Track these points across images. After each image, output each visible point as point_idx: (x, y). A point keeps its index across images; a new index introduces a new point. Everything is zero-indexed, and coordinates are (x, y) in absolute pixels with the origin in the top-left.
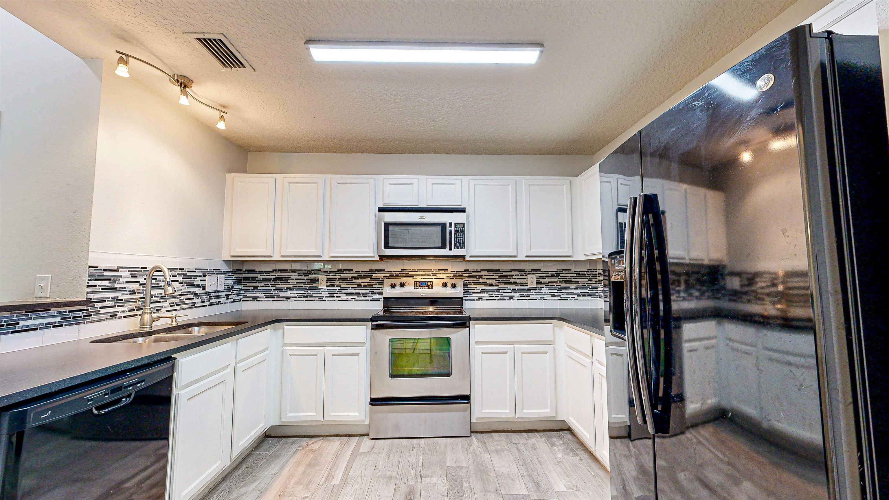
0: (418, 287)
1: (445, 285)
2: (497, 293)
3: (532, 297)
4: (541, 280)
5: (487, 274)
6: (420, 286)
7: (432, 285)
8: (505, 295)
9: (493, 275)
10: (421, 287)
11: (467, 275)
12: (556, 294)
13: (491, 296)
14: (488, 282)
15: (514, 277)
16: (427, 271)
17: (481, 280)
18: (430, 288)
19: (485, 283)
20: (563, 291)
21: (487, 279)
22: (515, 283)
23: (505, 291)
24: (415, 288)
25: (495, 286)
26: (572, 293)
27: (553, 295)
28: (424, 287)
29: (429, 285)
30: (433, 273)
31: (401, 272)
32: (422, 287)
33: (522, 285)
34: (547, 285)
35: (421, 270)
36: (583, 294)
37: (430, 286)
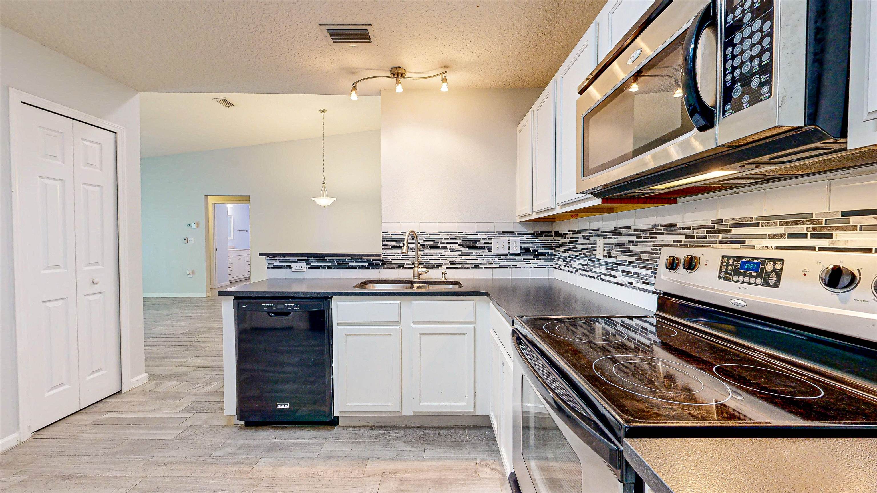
0: (730, 274)
6: (737, 273)
7: (779, 274)
10: (739, 274)
18: (772, 283)
24: (722, 275)
28: (750, 276)
29: (769, 274)
31: (710, 230)
32: (744, 275)
37: (773, 275)
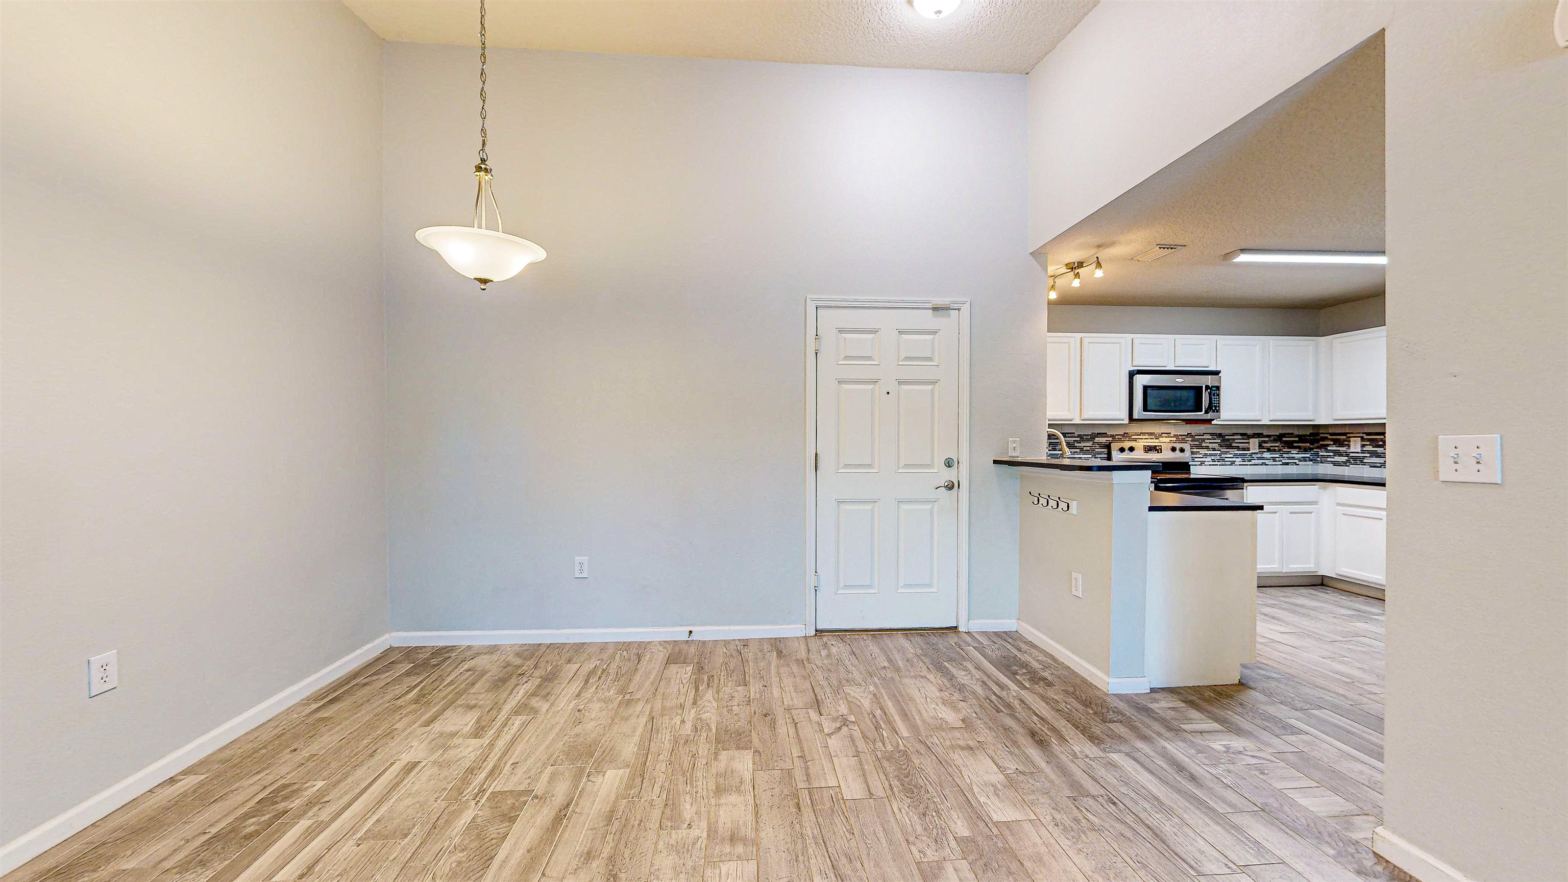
0: (1148, 451)
1: (1174, 449)
2: (1218, 458)
3: (1253, 462)
4: (1263, 445)
5: (1210, 437)
6: (1150, 450)
8: (1226, 459)
9: (1216, 439)
11: (1190, 439)
12: (1277, 459)
13: (1213, 461)
14: (1211, 446)
15: (1236, 441)
16: (1151, 434)
17: (1203, 445)
18: (1160, 452)
19: (1207, 448)
20: (1284, 455)
21: (1209, 443)
22: (1238, 448)
23: (1227, 456)
24: (1145, 452)
25: (1218, 450)
26: (1293, 458)
27: (1274, 459)
28: (1154, 451)
29: (1158, 450)
32: (1152, 451)
33: (1244, 449)
34: (1269, 450)
35: (1144, 434)
36: (1304, 459)
37: (1160, 450)
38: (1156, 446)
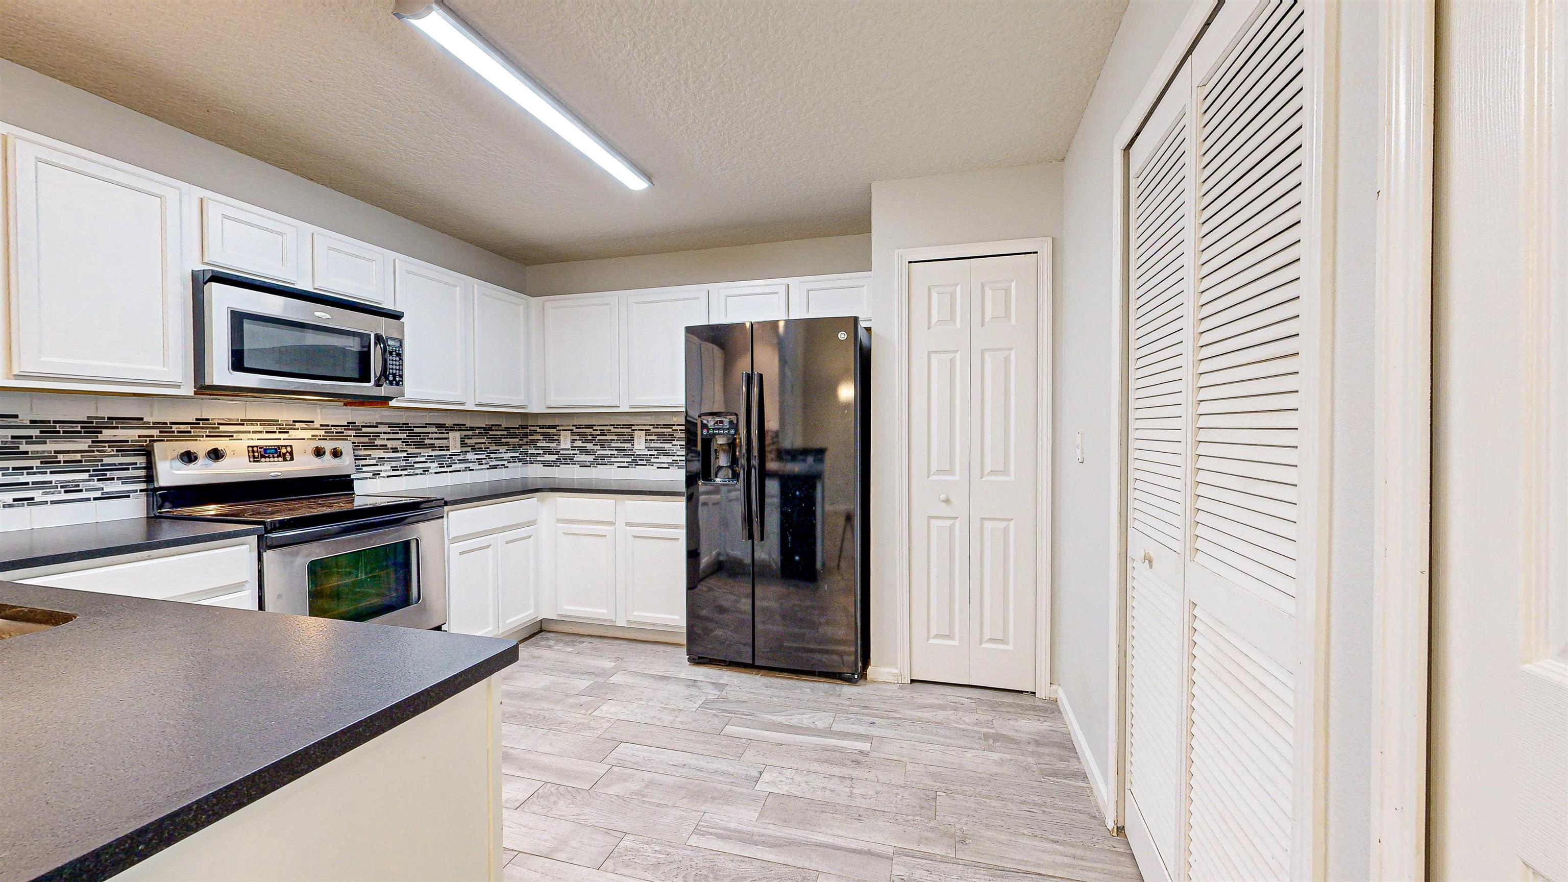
0: (258, 458)
1: (319, 453)
2: (404, 463)
3: (455, 467)
4: (467, 441)
5: (389, 430)
6: (262, 456)
7: (291, 453)
8: (416, 465)
9: (398, 433)
10: (265, 457)
11: (353, 433)
12: (484, 461)
13: (395, 469)
14: (390, 444)
15: (431, 436)
16: (263, 422)
17: (377, 442)
18: (288, 459)
19: (384, 447)
20: (492, 456)
21: (388, 439)
22: (432, 446)
23: (417, 460)
24: (252, 460)
25: (402, 451)
26: (502, 459)
27: (480, 463)
28: (274, 457)
29: (284, 454)
30: (280, 428)
32: (269, 457)
33: (441, 448)
34: (473, 449)
35: (252, 422)
36: (513, 460)
37: (288, 454)
38: (278, 447)
